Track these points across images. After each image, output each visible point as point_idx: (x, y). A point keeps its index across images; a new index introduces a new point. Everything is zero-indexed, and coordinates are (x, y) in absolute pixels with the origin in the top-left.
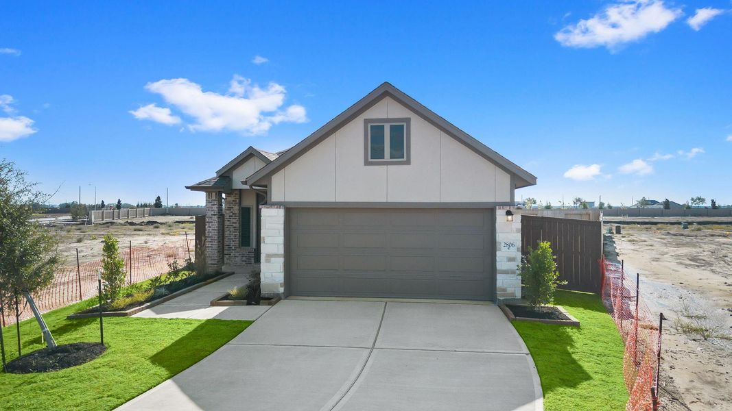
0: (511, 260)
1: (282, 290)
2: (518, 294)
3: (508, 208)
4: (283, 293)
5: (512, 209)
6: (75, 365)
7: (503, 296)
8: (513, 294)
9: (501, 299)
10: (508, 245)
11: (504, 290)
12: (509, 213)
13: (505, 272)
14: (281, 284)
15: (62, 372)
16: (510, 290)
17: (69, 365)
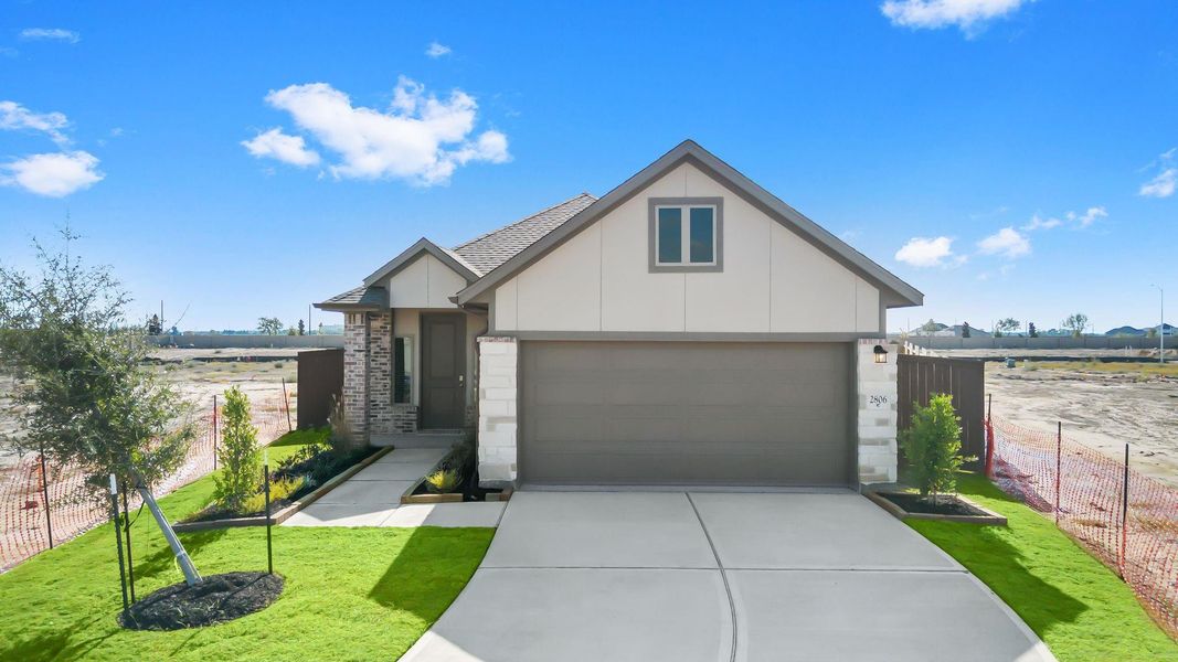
0: (882, 422)
1: (513, 475)
2: (893, 477)
3: (877, 342)
4: (516, 480)
5: (884, 344)
6: (252, 611)
7: (869, 479)
8: (885, 476)
9: (867, 484)
10: (878, 400)
11: (872, 470)
12: (878, 350)
13: (873, 442)
14: (512, 466)
15: (237, 624)
16: (880, 471)
17: (241, 612)
